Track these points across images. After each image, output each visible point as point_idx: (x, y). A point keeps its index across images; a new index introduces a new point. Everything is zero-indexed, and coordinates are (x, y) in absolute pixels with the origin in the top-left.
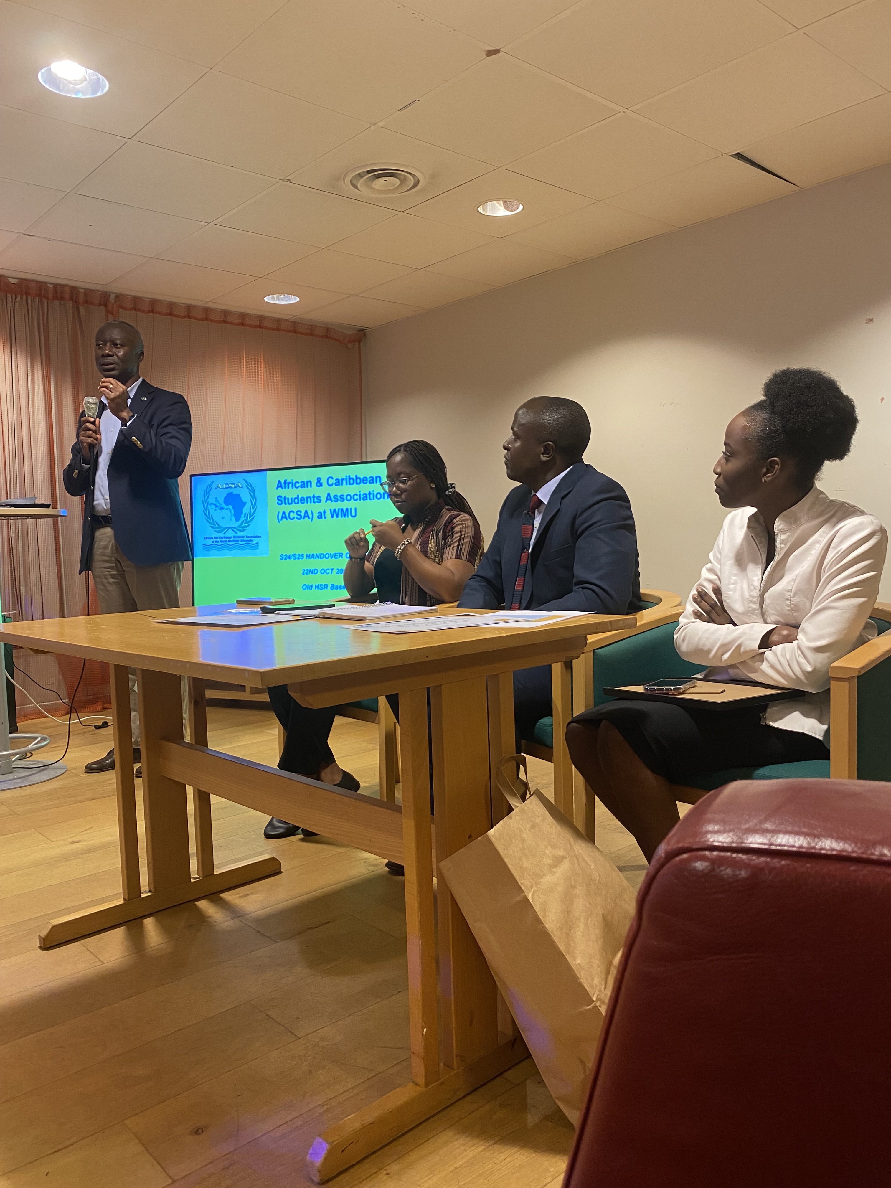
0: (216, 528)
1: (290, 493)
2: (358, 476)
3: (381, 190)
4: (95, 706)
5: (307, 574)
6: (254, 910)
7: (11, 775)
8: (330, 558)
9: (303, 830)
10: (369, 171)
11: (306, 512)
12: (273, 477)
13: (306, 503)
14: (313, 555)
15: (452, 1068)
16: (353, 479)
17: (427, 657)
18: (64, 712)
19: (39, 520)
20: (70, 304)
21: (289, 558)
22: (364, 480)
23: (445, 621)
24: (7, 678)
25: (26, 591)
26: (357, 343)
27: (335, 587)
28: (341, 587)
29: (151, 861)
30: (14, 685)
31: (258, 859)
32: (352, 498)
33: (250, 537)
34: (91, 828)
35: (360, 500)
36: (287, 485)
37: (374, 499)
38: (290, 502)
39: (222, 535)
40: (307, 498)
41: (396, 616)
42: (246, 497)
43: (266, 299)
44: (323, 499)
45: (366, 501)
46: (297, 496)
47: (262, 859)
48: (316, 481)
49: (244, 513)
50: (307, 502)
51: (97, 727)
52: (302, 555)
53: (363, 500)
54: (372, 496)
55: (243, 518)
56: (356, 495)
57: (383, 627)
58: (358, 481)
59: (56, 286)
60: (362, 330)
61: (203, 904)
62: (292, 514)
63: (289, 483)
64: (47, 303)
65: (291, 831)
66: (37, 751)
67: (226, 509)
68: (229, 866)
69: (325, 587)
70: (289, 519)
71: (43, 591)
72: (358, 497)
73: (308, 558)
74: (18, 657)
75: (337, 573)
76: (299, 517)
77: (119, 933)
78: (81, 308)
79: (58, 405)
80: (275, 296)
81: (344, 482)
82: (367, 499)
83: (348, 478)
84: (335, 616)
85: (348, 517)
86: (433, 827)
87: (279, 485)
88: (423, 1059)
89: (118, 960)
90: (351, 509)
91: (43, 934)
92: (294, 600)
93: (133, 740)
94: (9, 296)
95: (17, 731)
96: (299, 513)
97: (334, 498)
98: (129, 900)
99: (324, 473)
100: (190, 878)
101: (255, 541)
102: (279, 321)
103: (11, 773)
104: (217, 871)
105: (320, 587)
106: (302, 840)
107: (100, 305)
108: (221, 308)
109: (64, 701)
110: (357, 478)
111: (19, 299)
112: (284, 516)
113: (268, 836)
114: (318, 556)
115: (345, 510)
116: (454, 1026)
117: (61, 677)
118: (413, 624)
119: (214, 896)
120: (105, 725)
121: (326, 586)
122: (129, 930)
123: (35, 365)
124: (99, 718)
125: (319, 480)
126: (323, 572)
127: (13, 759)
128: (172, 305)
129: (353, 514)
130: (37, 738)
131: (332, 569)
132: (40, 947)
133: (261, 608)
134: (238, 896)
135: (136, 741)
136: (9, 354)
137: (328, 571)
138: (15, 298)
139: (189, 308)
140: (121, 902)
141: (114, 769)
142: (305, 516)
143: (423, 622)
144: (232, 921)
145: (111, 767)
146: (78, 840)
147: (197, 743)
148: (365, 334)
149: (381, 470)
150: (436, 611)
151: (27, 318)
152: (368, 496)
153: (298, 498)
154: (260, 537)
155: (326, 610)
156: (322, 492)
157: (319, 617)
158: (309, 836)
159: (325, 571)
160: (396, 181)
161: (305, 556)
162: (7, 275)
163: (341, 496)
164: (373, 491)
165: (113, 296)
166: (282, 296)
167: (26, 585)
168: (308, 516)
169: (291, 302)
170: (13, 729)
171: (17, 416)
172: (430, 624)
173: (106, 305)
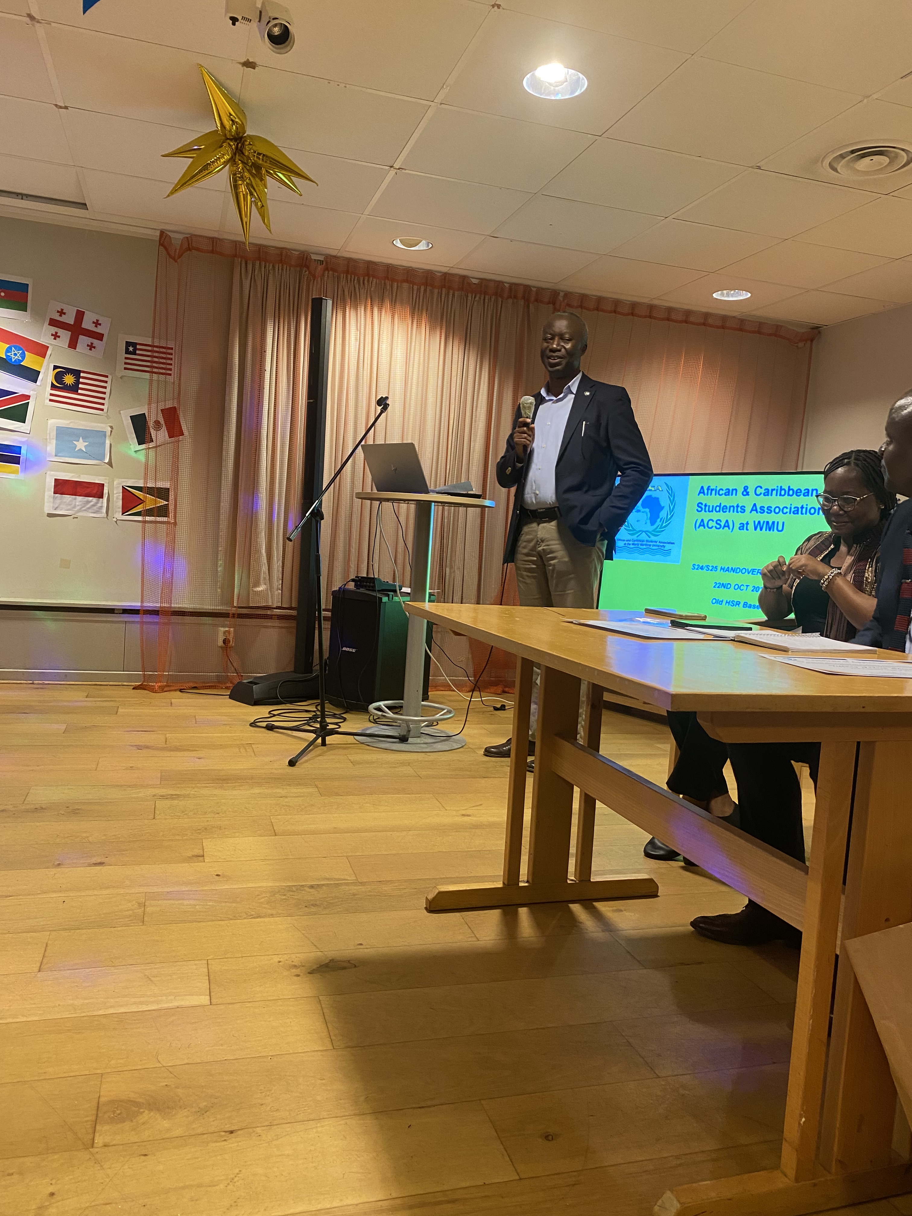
0: (631, 530)
1: (713, 500)
2: (791, 488)
3: (865, 172)
4: (495, 688)
5: (718, 587)
6: (627, 928)
7: (418, 739)
8: (747, 573)
9: (684, 858)
10: (853, 150)
11: (727, 521)
12: (695, 483)
13: (727, 512)
14: (728, 568)
15: (830, 1173)
16: (785, 490)
17: (864, 707)
18: (468, 689)
19: (470, 510)
20: (522, 302)
21: (702, 568)
22: (798, 492)
23: (887, 666)
24: (426, 650)
25: (450, 573)
26: (809, 342)
27: (748, 605)
28: (754, 607)
29: (532, 852)
30: (430, 657)
31: (635, 876)
32: (782, 510)
33: (663, 543)
34: (481, 805)
35: (790, 513)
36: (710, 491)
37: (806, 514)
38: (711, 509)
39: (635, 537)
40: (730, 507)
41: (825, 652)
42: (664, 501)
43: (714, 295)
44: (748, 509)
45: (796, 515)
46: (719, 505)
47: (639, 878)
48: (743, 490)
49: (661, 517)
50: (729, 512)
51: (496, 709)
52: (716, 567)
53: (794, 513)
54: (804, 510)
55: (658, 522)
56: (787, 508)
57: (809, 663)
58: (791, 492)
59: (512, 285)
60: (818, 328)
61: (576, 908)
62: (710, 522)
63: (712, 490)
64: (502, 302)
65: (670, 856)
66: (443, 722)
67: (643, 512)
68: (605, 876)
69: (736, 604)
70: (706, 527)
71: (465, 575)
72: (788, 510)
73: (722, 570)
74: (437, 632)
75: (752, 591)
76: (718, 526)
77: (495, 914)
78: (531, 305)
79: (499, 398)
80: (725, 292)
81: (774, 492)
82: (798, 513)
83: (779, 488)
84: (754, 641)
85: (773, 531)
86: (843, 898)
87: (702, 491)
88: (797, 1150)
89: (492, 941)
90: (778, 523)
91: (430, 897)
92: (706, 617)
93: (530, 733)
94: (470, 295)
95: (428, 699)
96: (719, 522)
97: (760, 508)
98: (508, 885)
99: (752, 481)
100: (567, 878)
101: (668, 547)
102: (724, 318)
103: (419, 737)
104: (594, 879)
105: (731, 603)
106: (682, 868)
107: (549, 303)
108: (666, 305)
109: (470, 678)
110: (789, 490)
111: (477, 298)
112: (702, 524)
113: (648, 855)
114: (733, 570)
115: (770, 523)
116: (838, 1125)
117: (470, 656)
118: (845, 664)
119: (588, 903)
120: (503, 708)
121: (738, 603)
122: (505, 914)
123: (484, 361)
124: (499, 700)
125: (746, 489)
126: (736, 587)
127: (422, 725)
128: (617, 303)
129: (780, 528)
130: (444, 709)
131: (747, 586)
132: (426, 908)
133: (671, 621)
134: (611, 909)
135: (533, 735)
136: (463, 350)
137: (742, 588)
138: (475, 298)
139: (634, 305)
140: (500, 885)
141: (510, 757)
142: (725, 526)
143: (858, 664)
144: (604, 933)
145: (507, 754)
146: (468, 813)
147: (589, 746)
148: (819, 333)
149: (818, 482)
150: (874, 652)
151: (482, 316)
152: (800, 510)
153: (720, 506)
154: (673, 543)
155: (742, 633)
156: (747, 502)
157: (734, 640)
158: (690, 866)
159: (739, 587)
160: (884, 160)
161: (719, 568)
162: (470, 276)
163: (768, 507)
164: (807, 505)
165: (562, 294)
166: (732, 292)
167: (451, 568)
168: (728, 527)
169: (741, 298)
170: (425, 698)
171: (463, 410)
172: (868, 667)
173: (554, 304)
